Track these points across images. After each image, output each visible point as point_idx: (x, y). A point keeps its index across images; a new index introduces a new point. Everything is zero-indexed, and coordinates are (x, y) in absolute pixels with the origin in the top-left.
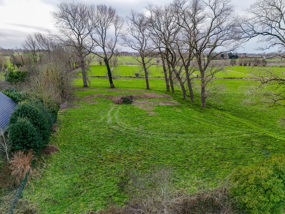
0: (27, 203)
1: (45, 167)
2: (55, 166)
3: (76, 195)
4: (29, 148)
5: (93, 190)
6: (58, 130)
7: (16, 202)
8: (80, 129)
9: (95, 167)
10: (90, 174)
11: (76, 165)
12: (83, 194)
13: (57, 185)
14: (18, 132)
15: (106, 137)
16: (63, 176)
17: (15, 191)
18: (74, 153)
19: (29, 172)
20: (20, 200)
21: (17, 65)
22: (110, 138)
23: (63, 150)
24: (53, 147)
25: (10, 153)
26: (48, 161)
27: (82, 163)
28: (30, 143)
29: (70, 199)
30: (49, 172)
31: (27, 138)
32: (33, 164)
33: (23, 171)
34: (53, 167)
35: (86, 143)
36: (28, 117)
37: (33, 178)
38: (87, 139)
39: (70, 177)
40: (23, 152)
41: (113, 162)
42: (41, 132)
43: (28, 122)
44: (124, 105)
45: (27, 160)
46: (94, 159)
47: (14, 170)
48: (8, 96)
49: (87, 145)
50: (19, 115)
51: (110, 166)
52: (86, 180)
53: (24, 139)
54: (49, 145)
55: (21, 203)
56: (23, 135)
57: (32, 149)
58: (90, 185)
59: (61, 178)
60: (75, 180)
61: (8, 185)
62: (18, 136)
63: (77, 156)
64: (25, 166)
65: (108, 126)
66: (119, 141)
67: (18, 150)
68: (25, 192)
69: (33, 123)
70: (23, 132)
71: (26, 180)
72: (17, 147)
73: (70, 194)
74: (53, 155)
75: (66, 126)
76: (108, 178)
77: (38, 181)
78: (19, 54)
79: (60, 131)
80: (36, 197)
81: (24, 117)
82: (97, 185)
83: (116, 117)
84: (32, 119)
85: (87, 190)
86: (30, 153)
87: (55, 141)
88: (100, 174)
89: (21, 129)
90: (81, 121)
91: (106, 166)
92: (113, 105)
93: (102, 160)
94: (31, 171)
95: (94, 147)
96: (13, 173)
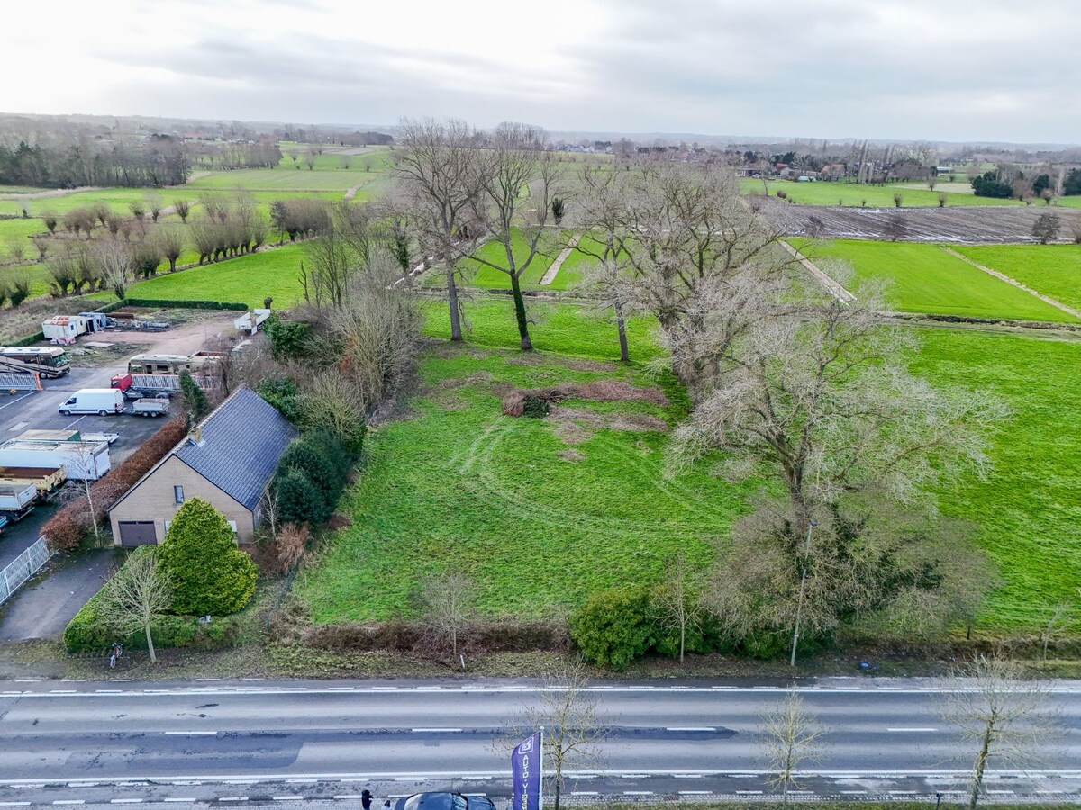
0: (296, 599)
1: (325, 551)
2: (341, 553)
3: (362, 599)
4: (303, 520)
5: (387, 596)
6: (358, 481)
7: (283, 596)
8: (402, 483)
9: (402, 562)
10: (390, 572)
11: (372, 555)
12: (371, 599)
13: (339, 582)
14: (289, 492)
15: (442, 508)
16: (350, 570)
17: (282, 582)
18: (375, 533)
19: (301, 557)
20: (288, 594)
21: (289, 230)
22: (449, 510)
23: (360, 524)
24: (343, 518)
25: (276, 525)
26: (332, 542)
27: (383, 553)
28: (304, 512)
29: (352, 602)
30: (330, 561)
31: (302, 504)
32: (309, 546)
33: (294, 556)
34: (337, 554)
35: (402, 514)
36: (304, 467)
37: (307, 567)
38: (407, 506)
39: (360, 572)
40: (295, 526)
41: (433, 557)
42: (323, 494)
43: (303, 479)
44: (524, 420)
45: (298, 540)
46: (405, 548)
47: (281, 551)
48: (272, 404)
49: (402, 520)
50: (290, 464)
51: (426, 564)
52: (381, 580)
53: (297, 504)
54: (338, 513)
55: (289, 597)
56: (296, 498)
57: (307, 522)
58: (385, 588)
59: (346, 572)
60: (365, 578)
61: (273, 571)
62: (289, 499)
63: (380, 539)
64: (296, 547)
65: (459, 478)
66: (464, 518)
67: (288, 521)
68: (294, 584)
69: (313, 478)
70: (296, 493)
71: (297, 568)
72: (287, 516)
73: (354, 597)
74: (342, 532)
75: (376, 473)
76: (414, 582)
77: (314, 572)
78: (295, 160)
79: (363, 482)
80: (308, 593)
81: (299, 468)
82: (394, 591)
83: (485, 460)
84: (311, 471)
85: (378, 594)
86: (304, 529)
87: (350, 505)
88: (405, 574)
89: (294, 488)
90: (408, 462)
91: (419, 564)
92: (496, 418)
93: (417, 551)
94: (305, 556)
95: (413, 526)
96: (280, 556)
